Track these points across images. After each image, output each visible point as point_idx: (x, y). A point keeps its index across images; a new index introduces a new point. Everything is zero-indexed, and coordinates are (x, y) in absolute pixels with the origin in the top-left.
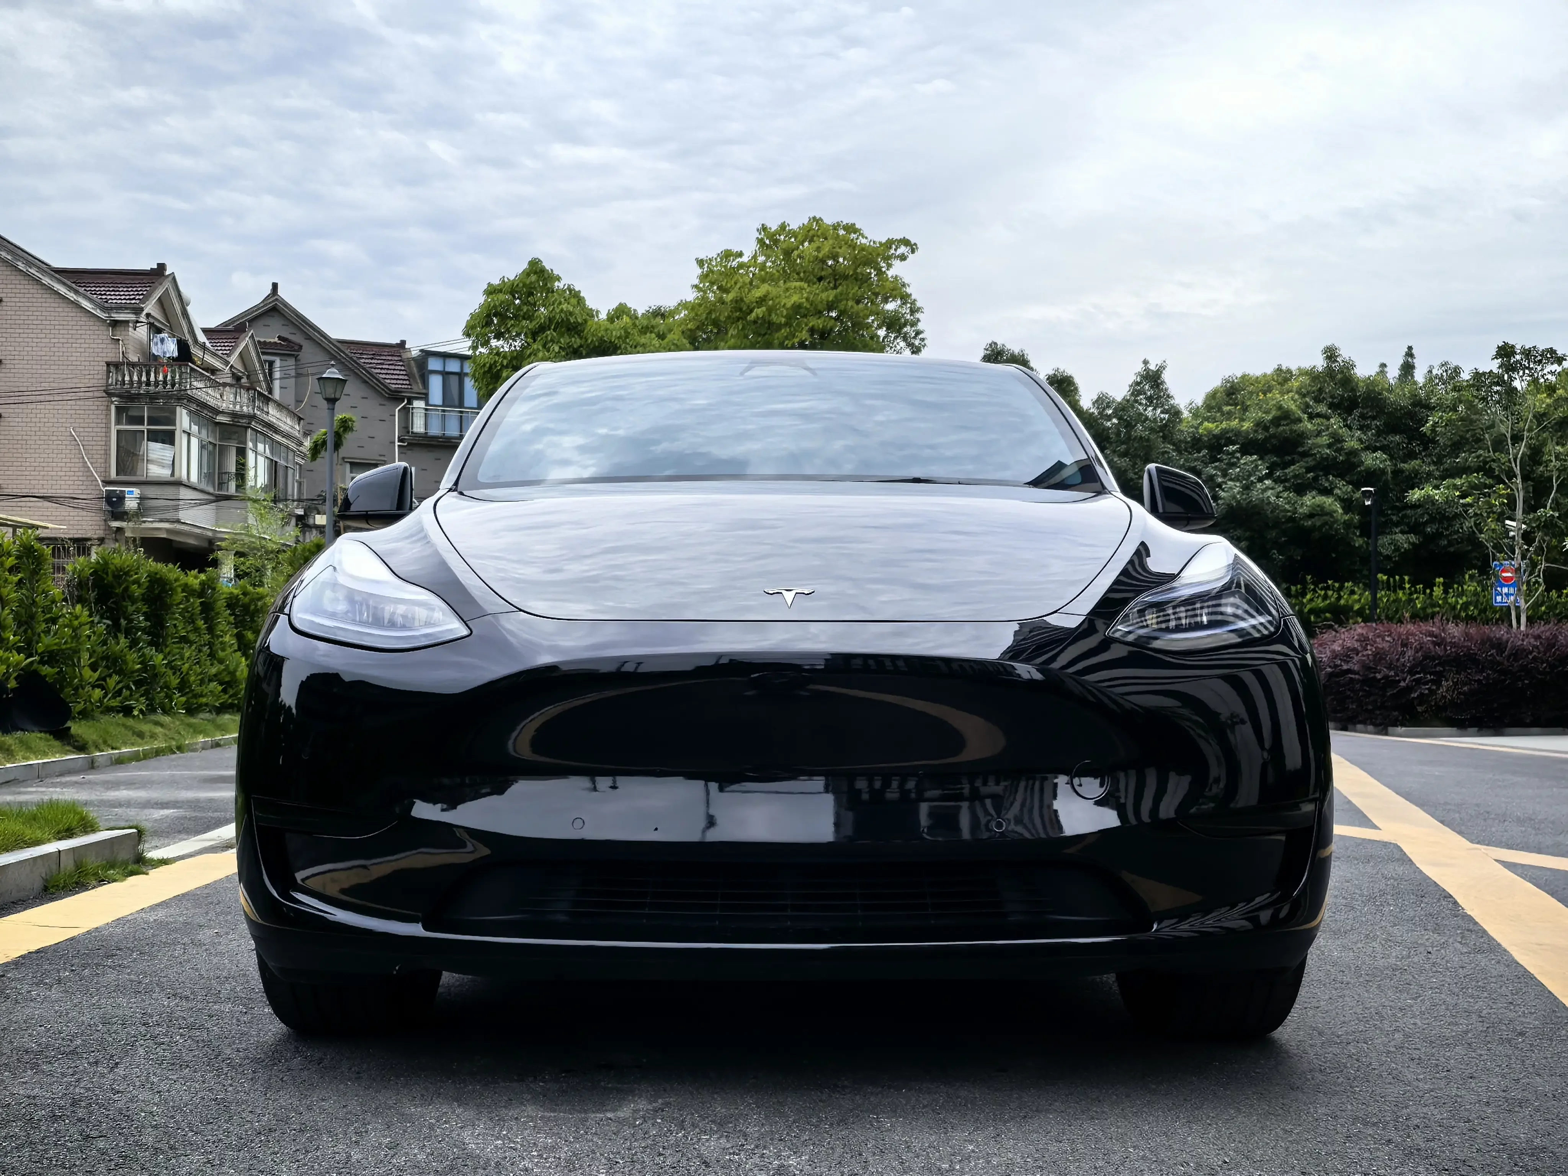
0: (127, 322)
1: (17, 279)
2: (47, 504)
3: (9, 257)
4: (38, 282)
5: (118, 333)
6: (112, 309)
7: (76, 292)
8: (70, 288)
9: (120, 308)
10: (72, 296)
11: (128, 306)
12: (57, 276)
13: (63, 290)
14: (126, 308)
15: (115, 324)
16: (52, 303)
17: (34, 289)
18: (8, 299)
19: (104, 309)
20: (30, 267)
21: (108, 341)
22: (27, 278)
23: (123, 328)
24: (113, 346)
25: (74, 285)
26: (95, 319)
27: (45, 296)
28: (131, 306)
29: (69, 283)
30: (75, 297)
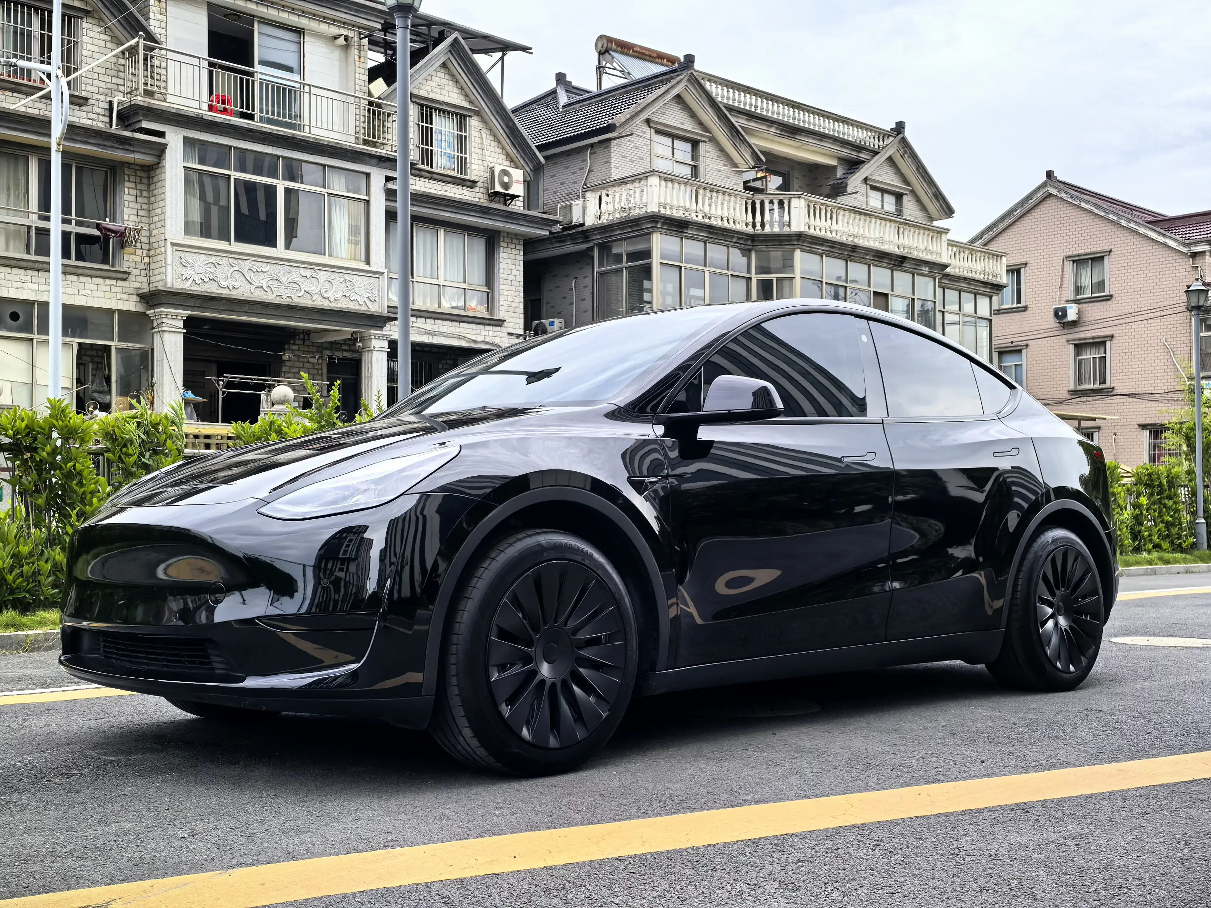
0: (1204, 252)
1: (1121, 233)
2: (1131, 399)
3: (1115, 218)
4: (1137, 232)
5: (1197, 261)
6: (1191, 244)
7: (1164, 235)
8: (1159, 233)
9: (1197, 242)
10: (1161, 239)
11: (1203, 240)
12: (1149, 225)
13: (1154, 235)
14: (1202, 242)
15: (1194, 255)
16: (1148, 247)
17: (1136, 240)
18: (1116, 249)
19: (1184, 245)
20: (1130, 223)
21: (1191, 269)
22: (1129, 231)
23: (1201, 258)
24: (1194, 272)
25: (1162, 231)
26: (1180, 254)
27: (1142, 242)
28: (1206, 239)
29: (1158, 229)
30: (1164, 240)
